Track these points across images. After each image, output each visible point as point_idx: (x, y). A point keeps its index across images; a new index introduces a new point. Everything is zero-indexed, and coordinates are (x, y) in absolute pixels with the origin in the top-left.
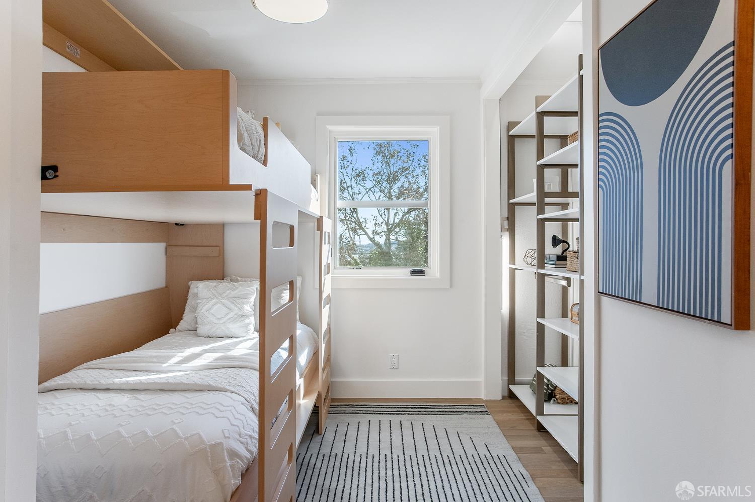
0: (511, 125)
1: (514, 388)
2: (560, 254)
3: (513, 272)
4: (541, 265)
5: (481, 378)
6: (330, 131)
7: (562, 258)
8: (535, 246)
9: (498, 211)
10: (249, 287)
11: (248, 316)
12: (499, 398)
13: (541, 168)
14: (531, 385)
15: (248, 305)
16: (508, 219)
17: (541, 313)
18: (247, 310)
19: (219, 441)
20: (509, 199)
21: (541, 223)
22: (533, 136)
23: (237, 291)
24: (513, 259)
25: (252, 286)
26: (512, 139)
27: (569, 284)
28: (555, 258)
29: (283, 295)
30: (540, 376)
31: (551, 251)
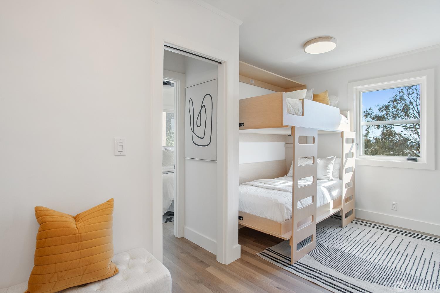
6: (356, 89)
19: (284, 203)
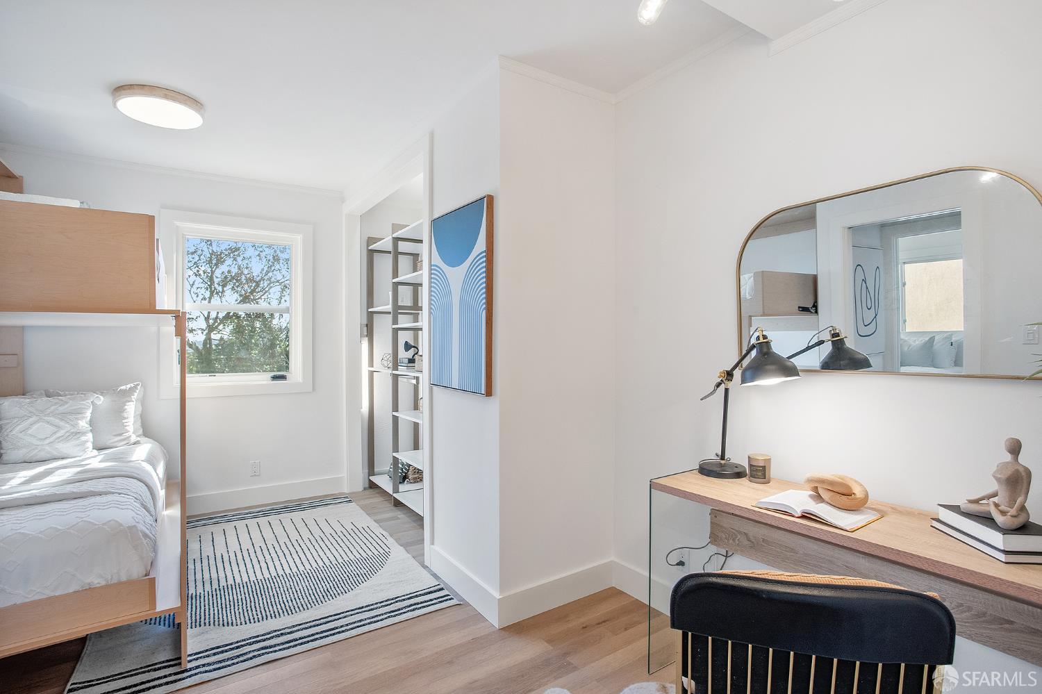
0: (371, 241)
1: (374, 479)
2: (411, 357)
3: (371, 374)
4: (395, 367)
5: (344, 474)
6: (177, 226)
7: (412, 361)
8: (390, 351)
9: (359, 318)
10: (84, 400)
11: (84, 433)
12: (361, 489)
13: (396, 285)
14: (388, 473)
15: (84, 421)
16: (367, 325)
17: (395, 407)
18: (82, 427)
20: (368, 308)
21: (395, 331)
22: (390, 252)
23: (66, 406)
24: (371, 363)
25: (87, 399)
26: (371, 253)
27: (418, 383)
28: (406, 361)
29: (126, 407)
30: (396, 460)
31: (404, 355)
